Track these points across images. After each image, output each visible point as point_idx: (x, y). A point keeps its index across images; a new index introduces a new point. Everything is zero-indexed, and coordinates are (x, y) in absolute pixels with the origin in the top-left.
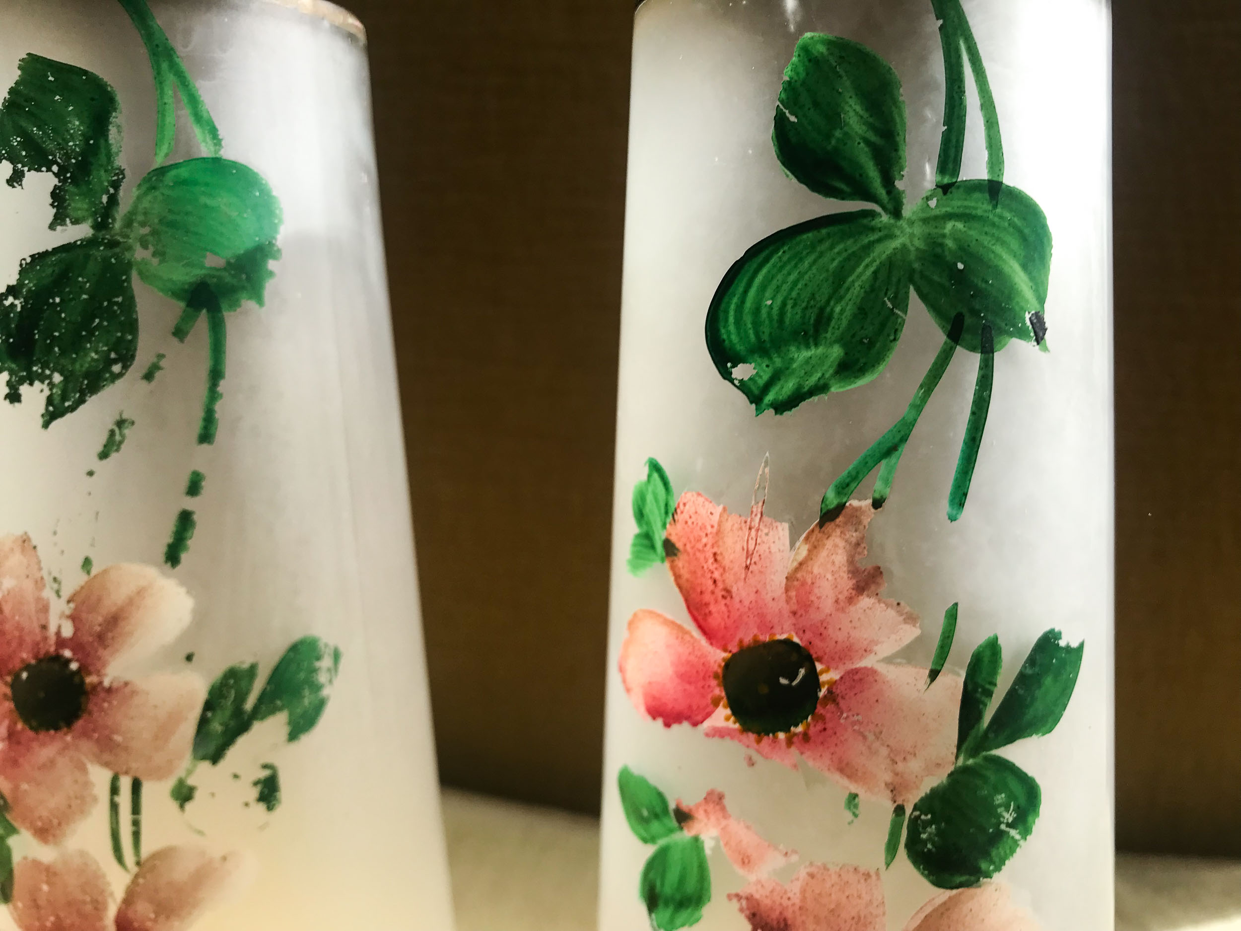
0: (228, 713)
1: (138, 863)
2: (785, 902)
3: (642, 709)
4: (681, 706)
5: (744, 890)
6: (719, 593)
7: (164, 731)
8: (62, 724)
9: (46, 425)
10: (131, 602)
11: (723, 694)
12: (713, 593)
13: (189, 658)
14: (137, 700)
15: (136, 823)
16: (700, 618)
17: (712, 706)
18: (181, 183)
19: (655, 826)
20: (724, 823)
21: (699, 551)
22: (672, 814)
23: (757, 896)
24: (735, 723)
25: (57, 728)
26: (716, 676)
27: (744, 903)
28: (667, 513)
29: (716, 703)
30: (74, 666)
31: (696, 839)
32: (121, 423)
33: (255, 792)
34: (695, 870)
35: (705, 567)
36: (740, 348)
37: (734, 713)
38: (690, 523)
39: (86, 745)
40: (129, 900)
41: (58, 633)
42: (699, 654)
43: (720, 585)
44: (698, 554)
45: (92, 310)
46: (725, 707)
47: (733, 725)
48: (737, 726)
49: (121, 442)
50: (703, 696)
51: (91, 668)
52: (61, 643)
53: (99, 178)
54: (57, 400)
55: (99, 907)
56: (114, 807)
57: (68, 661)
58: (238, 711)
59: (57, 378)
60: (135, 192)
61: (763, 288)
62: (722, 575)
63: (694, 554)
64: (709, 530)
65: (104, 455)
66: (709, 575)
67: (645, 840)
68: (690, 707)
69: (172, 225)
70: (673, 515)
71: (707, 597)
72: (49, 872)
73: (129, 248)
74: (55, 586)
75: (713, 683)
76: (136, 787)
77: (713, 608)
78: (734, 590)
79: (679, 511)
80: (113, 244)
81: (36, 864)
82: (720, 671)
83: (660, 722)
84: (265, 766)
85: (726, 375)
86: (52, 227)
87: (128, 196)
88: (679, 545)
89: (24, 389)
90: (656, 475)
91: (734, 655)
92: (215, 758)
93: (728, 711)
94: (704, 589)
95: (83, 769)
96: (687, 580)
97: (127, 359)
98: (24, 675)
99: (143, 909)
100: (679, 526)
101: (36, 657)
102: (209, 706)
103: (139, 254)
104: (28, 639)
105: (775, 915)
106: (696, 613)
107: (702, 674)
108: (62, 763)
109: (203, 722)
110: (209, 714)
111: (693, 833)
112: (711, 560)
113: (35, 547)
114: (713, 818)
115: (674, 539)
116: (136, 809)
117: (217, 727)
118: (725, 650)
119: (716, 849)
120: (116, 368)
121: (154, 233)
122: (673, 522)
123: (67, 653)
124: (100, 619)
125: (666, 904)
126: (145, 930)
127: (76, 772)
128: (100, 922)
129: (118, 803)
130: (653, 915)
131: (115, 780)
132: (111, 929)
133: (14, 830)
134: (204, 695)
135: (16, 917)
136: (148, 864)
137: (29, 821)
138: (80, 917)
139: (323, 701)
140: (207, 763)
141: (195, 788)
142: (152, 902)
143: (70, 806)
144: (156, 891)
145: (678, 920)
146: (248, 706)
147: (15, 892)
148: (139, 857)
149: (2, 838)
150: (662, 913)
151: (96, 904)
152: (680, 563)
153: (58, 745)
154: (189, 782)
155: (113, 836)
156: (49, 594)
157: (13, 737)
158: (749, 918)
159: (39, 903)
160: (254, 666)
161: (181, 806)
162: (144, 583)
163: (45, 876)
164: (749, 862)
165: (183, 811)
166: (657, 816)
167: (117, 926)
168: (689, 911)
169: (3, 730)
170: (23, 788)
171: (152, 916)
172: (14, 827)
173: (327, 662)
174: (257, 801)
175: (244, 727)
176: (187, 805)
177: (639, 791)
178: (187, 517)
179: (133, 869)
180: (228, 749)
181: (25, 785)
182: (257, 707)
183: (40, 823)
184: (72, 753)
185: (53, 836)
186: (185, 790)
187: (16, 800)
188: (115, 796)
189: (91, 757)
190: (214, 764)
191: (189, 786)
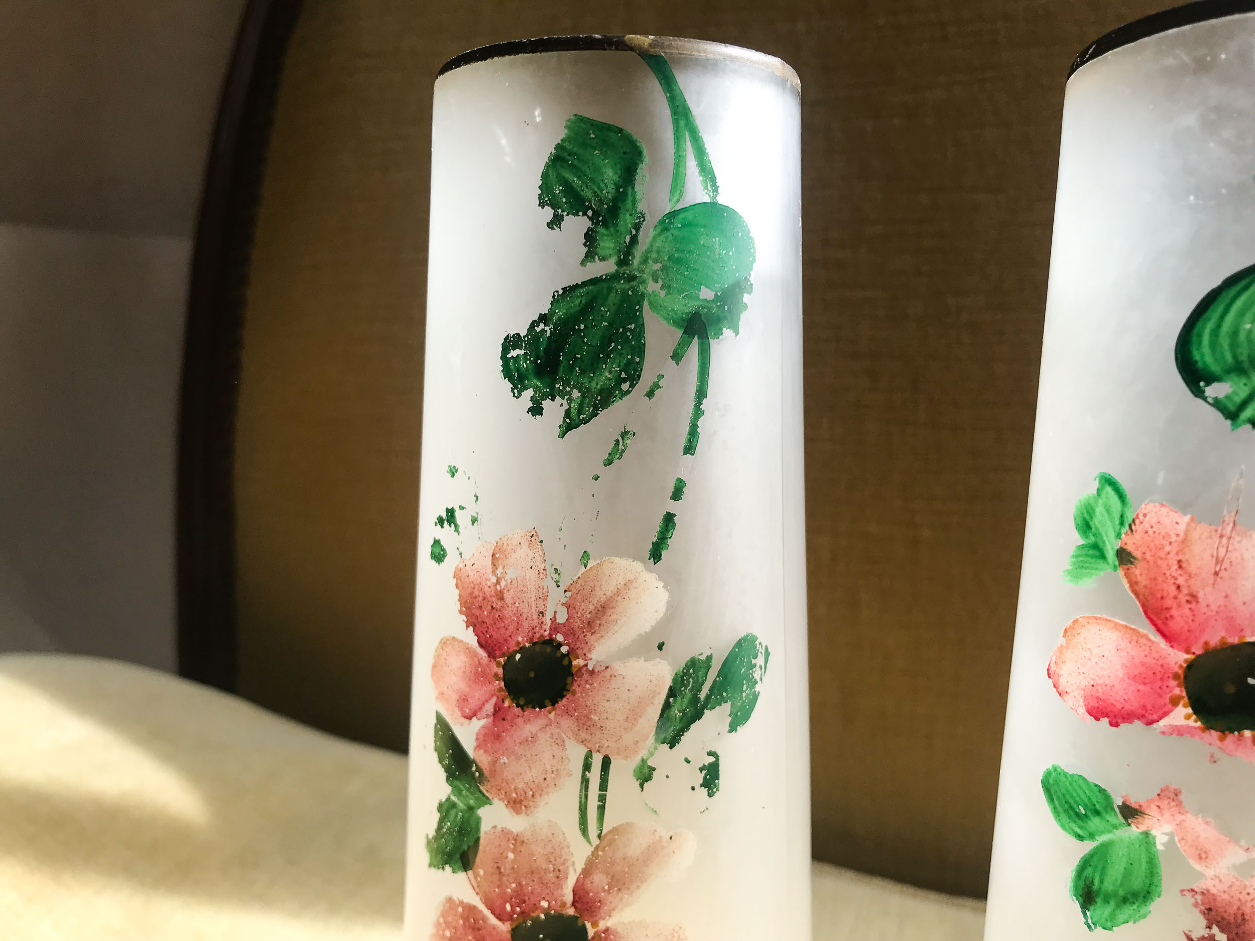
0: (686, 700)
1: (599, 836)
2: (1244, 897)
3: (1082, 710)
4: (1134, 704)
5: (1199, 886)
6: (1183, 598)
7: (633, 716)
8: (547, 702)
9: (563, 435)
10: (618, 592)
11: (1184, 694)
12: (1175, 598)
13: (660, 647)
14: (614, 683)
15: (602, 799)
16: (1159, 623)
17: (1170, 706)
18: (686, 225)
19: (1095, 823)
20: (1179, 818)
21: (1161, 558)
22: (1118, 811)
23: (1213, 891)
24: (1196, 721)
25: (542, 707)
26: (1176, 676)
27: (1199, 898)
28: (1122, 524)
29: (1175, 702)
30: (564, 649)
31: (1146, 834)
32: (624, 434)
33: (700, 777)
34: (1144, 865)
35: (1168, 573)
36: (1215, 368)
37: (1196, 711)
38: (1150, 532)
39: (567, 723)
40: (587, 872)
41: (554, 619)
42: (1157, 656)
43: (1185, 591)
44: (1159, 562)
45: (609, 337)
46: (1185, 706)
47: (1194, 723)
48: (1199, 724)
49: (623, 451)
50: (1160, 696)
51: (579, 652)
52: (555, 628)
53: (626, 220)
54: (574, 412)
55: (560, 875)
56: (585, 782)
57: (560, 645)
58: (695, 699)
59: (576, 394)
60: (652, 233)
61: (1242, 314)
62: (1187, 581)
63: (1155, 562)
64: (1174, 538)
65: (609, 463)
66: (1173, 581)
67: (1080, 837)
68: (1144, 707)
69: (678, 261)
70: (1130, 526)
71: (1169, 602)
72: (518, 841)
73: (643, 282)
74: (556, 576)
75: (1173, 683)
76: (606, 763)
77: (1174, 612)
78: (1201, 595)
79: (1137, 521)
80: (632, 278)
81: (505, 833)
82: (1180, 672)
83: (1105, 721)
84: (710, 754)
85: (1199, 393)
86: (583, 263)
87: (647, 236)
88: (1137, 553)
89: (546, 404)
90: (1109, 489)
91: (1198, 657)
92: (673, 743)
93: (1189, 710)
94: (1165, 595)
95: (561, 744)
96: (1145, 587)
97: (634, 378)
98: (518, 656)
99: (599, 880)
100: (1137, 536)
101: (530, 640)
102: (672, 692)
103: (652, 287)
104: (526, 624)
105: (1232, 910)
106: (1155, 618)
107: (1159, 676)
108: (544, 738)
109: (667, 706)
110: (671, 700)
111: (1143, 828)
112: (1175, 567)
113: (541, 541)
114: (1167, 814)
115: (1130, 548)
116: (603, 786)
117: (676, 712)
118: (1188, 651)
119: (1170, 844)
120: (625, 386)
121: (664, 268)
122: (1129, 532)
123: (560, 638)
124: (592, 608)
125: (1106, 900)
126: (597, 900)
127: (555, 748)
128: (560, 891)
129: (589, 779)
130: (1088, 913)
131: (588, 757)
132: (569, 898)
133: (487, 801)
134: (668, 683)
135: (475, 884)
136: (609, 837)
137: (503, 793)
138: (541, 885)
139: (756, 697)
140: (666, 746)
141: (654, 769)
142: (607, 874)
143: (545, 779)
144: (613, 864)
145: (1121, 917)
146: (702, 696)
147: (478, 860)
148: (601, 831)
149: (471, 809)
150: (1101, 911)
151: (558, 873)
152: (1137, 571)
153: (541, 722)
154: (650, 763)
155: (580, 809)
156: (549, 583)
157: (498, 713)
158: (1204, 914)
159: (502, 870)
160: (709, 658)
161: (642, 786)
162: (630, 576)
163: (513, 844)
164: (1206, 858)
165: (642, 791)
166: (1097, 813)
167: (574, 895)
168: (1135, 907)
169: (489, 708)
170: (502, 761)
171: (606, 887)
172: (488, 798)
173: (760, 661)
174: (701, 786)
175: (697, 715)
176: (646, 785)
177: (1075, 790)
178: (669, 519)
179: (595, 841)
180: (683, 735)
181: (505, 758)
182: (708, 697)
183: (514, 795)
184: (553, 729)
185: (526, 807)
186: (646, 770)
187: (494, 773)
188: (587, 773)
189: (570, 734)
190: (671, 748)
191: (649, 767)
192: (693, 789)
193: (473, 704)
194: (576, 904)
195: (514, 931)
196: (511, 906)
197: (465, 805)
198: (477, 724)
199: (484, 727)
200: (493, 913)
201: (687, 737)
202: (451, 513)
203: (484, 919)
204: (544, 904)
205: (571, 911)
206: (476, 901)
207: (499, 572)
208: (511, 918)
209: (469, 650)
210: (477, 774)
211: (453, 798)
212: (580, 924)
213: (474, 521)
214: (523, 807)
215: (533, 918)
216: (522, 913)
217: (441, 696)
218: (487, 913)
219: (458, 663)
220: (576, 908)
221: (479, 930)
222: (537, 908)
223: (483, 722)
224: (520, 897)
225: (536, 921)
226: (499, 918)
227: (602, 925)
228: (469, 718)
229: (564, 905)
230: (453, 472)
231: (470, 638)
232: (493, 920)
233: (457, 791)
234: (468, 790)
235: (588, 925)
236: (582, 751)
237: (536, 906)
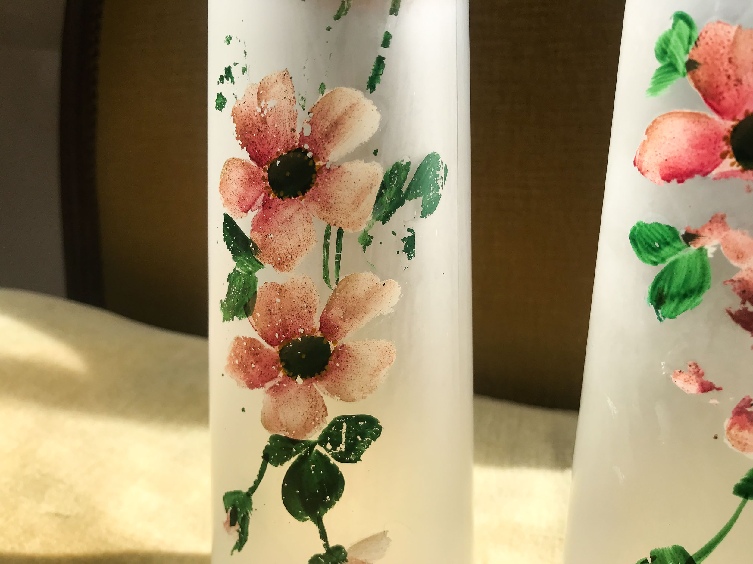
0: (393, 192)
1: (337, 283)
3: (659, 179)
4: (696, 164)
5: (736, 277)
6: (731, 83)
7: (357, 202)
8: (299, 193)
10: (346, 113)
11: (730, 149)
12: (727, 84)
13: (376, 153)
14: (344, 178)
15: (338, 257)
16: (714, 104)
17: (720, 160)
19: (666, 250)
20: (724, 234)
21: (717, 59)
22: (681, 238)
23: (747, 278)
24: (738, 166)
25: (296, 196)
26: (725, 138)
27: (737, 285)
28: (690, 43)
29: (723, 156)
30: (310, 155)
31: (701, 249)
33: (402, 245)
34: (699, 270)
35: (722, 68)
37: (738, 159)
38: (710, 43)
39: (313, 206)
40: (329, 307)
41: (302, 134)
42: (712, 128)
43: (733, 78)
44: (716, 62)
46: (731, 157)
47: (737, 168)
48: (740, 168)
49: (347, 9)
50: (713, 154)
51: (320, 156)
52: (303, 139)
55: (311, 311)
56: (326, 246)
57: (306, 151)
58: (399, 191)
62: (735, 71)
63: (713, 63)
64: (726, 43)
65: (337, 17)
66: (725, 73)
67: (655, 263)
68: (702, 165)
70: (696, 43)
71: (721, 89)
72: (282, 290)
74: (302, 102)
75: (723, 143)
76: (340, 233)
77: (726, 95)
78: (744, 79)
79: (701, 38)
81: (273, 286)
82: (728, 135)
83: (674, 181)
84: (409, 230)
88: (700, 60)
90: (681, 22)
91: (741, 122)
92: (385, 220)
93: (734, 160)
94: (719, 83)
95: (310, 221)
96: (706, 82)
98: (278, 162)
99: (337, 312)
100: (700, 48)
101: (286, 150)
102: (383, 186)
104: (282, 139)
106: (711, 102)
107: (713, 141)
108: (297, 217)
109: (380, 195)
110: (383, 191)
111: (698, 246)
112: (726, 63)
113: (291, 78)
114: (715, 233)
115: (695, 58)
116: (339, 249)
117: (386, 199)
118: (734, 119)
119: (718, 253)
122: (695, 47)
123: (306, 146)
124: (328, 124)
125: (672, 299)
126: (336, 326)
127: (306, 224)
128: (311, 321)
129: (329, 244)
130: (660, 311)
131: (328, 228)
132: (317, 325)
133: (261, 266)
134: (381, 178)
135: (254, 324)
136: (342, 284)
137: (271, 258)
138: (299, 318)
139: (439, 196)
140: (380, 223)
141: (372, 238)
142: (342, 308)
143: (299, 246)
144: (345, 301)
145: (682, 308)
146: (404, 189)
147: (256, 308)
148: (338, 279)
149: (250, 273)
150: (669, 307)
151: (309, 309)
152: (700, 73)
153: (296, 206)
154: (369, 233)
155: (324, 265)
156: (297, 108)
157: (266, 205)
158: (740, 294)
159: (272, 312)
160: (408, 164)
161: (364, 249)
162: (354, 101)
163: (279, 293)
164: (742, 257)
165: (365, 252)
166: (667, 244)
167: (321, 323)
168: (692, 299)
169: (260, 201)
170: (270, 237)
171: (342, 317)
172: (261, 264)
173: (442, 173)
174: (403, 251)
175: (400, 203)
176: (367, 248)
177: (652, 233)
178: (380, 61)
179: (334, 286)
180: (391, 215)
181: (272, 235)
182: (408, 191)
183: (279, 259)
184: (304, 211)
185: (287, 266)
186: (367, 238)
187: (264, 245)
188: (327, 240)
189: (315, 214)
190: (383, 224)
191: (369, 236)
192: (398, 252)
193: (249, 201)
194: (323, 330)
195: (281, 352)
196: (279, 335)
197: (246, 272)
198: (252, 214)
199: (256, 215)
200: (267, 341)
201: (394, 217)
202: (228, 70)
203: (261, 346)
204: (301, 331)
205: (319, 334)
206: (255, 335)
207: (262, 104)
208: (279, 343)
209: (244, 164)
210: (253, 249)
211: (237, 269)
212: (325, 342)
213: (244, 70)
214: (285, 267)
215: (293, 340)
216: (286, 338)
217: (227, 202)
218: (263, 342)
219: (237, 174)
220: (322, 332)
221: (257, 354)
222: (296, 334)
223: (256, 212)
224: (284, 328)
225: (296, 342)
226: (271, 344)
227: (340, 343)
228: (246, 211)
229: (314, 330)
230: (228, 40)
231: (245, 155)
232: (267, 346)
233: (240, 263)
234: (247, 261)
235: (331, 343)
236: (324, 225)
237: (295, 333)
